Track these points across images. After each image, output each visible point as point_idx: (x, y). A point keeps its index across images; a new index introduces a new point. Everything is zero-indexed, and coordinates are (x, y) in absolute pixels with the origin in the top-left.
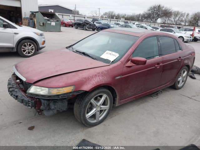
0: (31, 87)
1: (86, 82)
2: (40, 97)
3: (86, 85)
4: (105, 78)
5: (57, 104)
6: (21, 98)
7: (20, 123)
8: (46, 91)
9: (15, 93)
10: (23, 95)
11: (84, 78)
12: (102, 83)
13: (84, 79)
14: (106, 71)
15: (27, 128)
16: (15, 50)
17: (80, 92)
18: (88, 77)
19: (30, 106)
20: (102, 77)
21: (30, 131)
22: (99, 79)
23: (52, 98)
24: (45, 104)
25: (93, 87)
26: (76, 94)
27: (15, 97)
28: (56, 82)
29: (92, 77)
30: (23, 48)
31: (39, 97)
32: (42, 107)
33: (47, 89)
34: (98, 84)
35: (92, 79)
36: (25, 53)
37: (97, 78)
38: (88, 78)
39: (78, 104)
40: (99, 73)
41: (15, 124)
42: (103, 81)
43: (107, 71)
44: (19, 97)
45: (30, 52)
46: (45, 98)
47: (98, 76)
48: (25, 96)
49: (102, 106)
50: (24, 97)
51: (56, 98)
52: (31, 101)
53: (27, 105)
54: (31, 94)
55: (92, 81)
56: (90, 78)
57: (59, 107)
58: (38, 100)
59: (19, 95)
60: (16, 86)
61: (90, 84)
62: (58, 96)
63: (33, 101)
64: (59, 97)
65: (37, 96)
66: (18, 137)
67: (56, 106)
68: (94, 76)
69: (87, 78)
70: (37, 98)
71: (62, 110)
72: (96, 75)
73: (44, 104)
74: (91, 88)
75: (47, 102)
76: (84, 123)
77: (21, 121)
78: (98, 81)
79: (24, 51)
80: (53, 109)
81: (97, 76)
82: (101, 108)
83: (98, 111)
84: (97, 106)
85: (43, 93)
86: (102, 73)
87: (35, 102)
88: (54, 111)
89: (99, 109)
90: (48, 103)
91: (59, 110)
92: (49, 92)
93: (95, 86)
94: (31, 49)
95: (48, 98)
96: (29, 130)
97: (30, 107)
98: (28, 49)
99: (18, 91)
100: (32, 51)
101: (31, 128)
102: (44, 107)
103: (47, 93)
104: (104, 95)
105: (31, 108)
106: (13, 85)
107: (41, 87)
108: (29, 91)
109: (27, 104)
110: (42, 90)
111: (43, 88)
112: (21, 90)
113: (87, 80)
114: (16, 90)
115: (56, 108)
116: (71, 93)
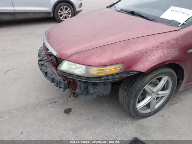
0: (62, 62)
1: (141, 57)
2: (75, 78)
3: (142, 62)
4: (173, 51)
5: (97, 87)
6: (52, 76)
7: (56, 102)
8: (83, 70)
9: (45, 67)
10: (54, 72)
11: (139, 51)
12: (167, 60)
13: (138, 53)
14: (174, 40)
15: (63, 111)
16: (52, 15)
17: (132, 73)
18: (146, 50)
19: (62, 88)
20: (168, 50)
21: (66, 115)
22: (162, 53)
23: (91, 80)
24: (82, 87)
25: (153, 65)
26: (125, 76)
27: (45, 74)
28: (97, 57)
29: (152, 50)
30: (60, 13)
31: (73, 77)
32: (77, 91)
33: (84, 67)
34: (161, 62)
35: (151, 53)
36: (61, 18)
37: (159, 52)
38: (146, 52)
39: (125, 90)
40: (163, 43)
41: (50, 104)
42: (168, 57)
43: (177, 40)
44: (49, 75)
45: (67, 17)
46: (82, 79)
47: (162, 49)
48: (57, 74)
49: (160, 92)
50: (55, 74)
51: (97, 80)
52: (63, 82)
53: (59, 86)
54: (63, 72)
55: (151, 56)
56: (148, 52)
57: (99, 91)
58: (72, 80)
59: (49, 71)
60: (46, 58)
61: (147, 61)
62: (99, 78)
63: (66, 82)
64: (101, 80)
65: (71, 76)
66: (53, 122)
67: (96, 90)
68: (154, 49)
69: (144, 52)
70: (71, 79)
71: (104, 94)
72: (158, 47)
73: (80, 88)
74: (150, 67)
75: (84, 84)
76: (134, 115)
77: (57, 100)
78: (160, 56)
79: (61, 16)
80: (93, 94)
81: (160, 48)
82: (158, 95)
83: (154, 99)
84: (153, 92)
85: (79, 72)
86: (168, 43)
87: (68, 83)
88: (93, 96)
89: (155, 96)
90: (85, 86)
91: (100, 94)
92: (87, 72)
93: (156, 64)
94: (68, 13)
95: (85, 80)
96: (64, 114)
97: (62, 90)
98: (65, 13)
99: (48, 66)
100: (69, 16)
101: (68, 111)
102: (81, 91)
103: (84, 72)
104: (165, 77)
105: (64, 90)
106: (44, 56)
107: (76, 64)
108: (60, 67)
109: (58, 84)
110: (77, 68)
111: (78, 65)
112: (52, 65)
113: (144, 54)
114: (46, 64)
115: (96, 92)
116: (118, 74)
